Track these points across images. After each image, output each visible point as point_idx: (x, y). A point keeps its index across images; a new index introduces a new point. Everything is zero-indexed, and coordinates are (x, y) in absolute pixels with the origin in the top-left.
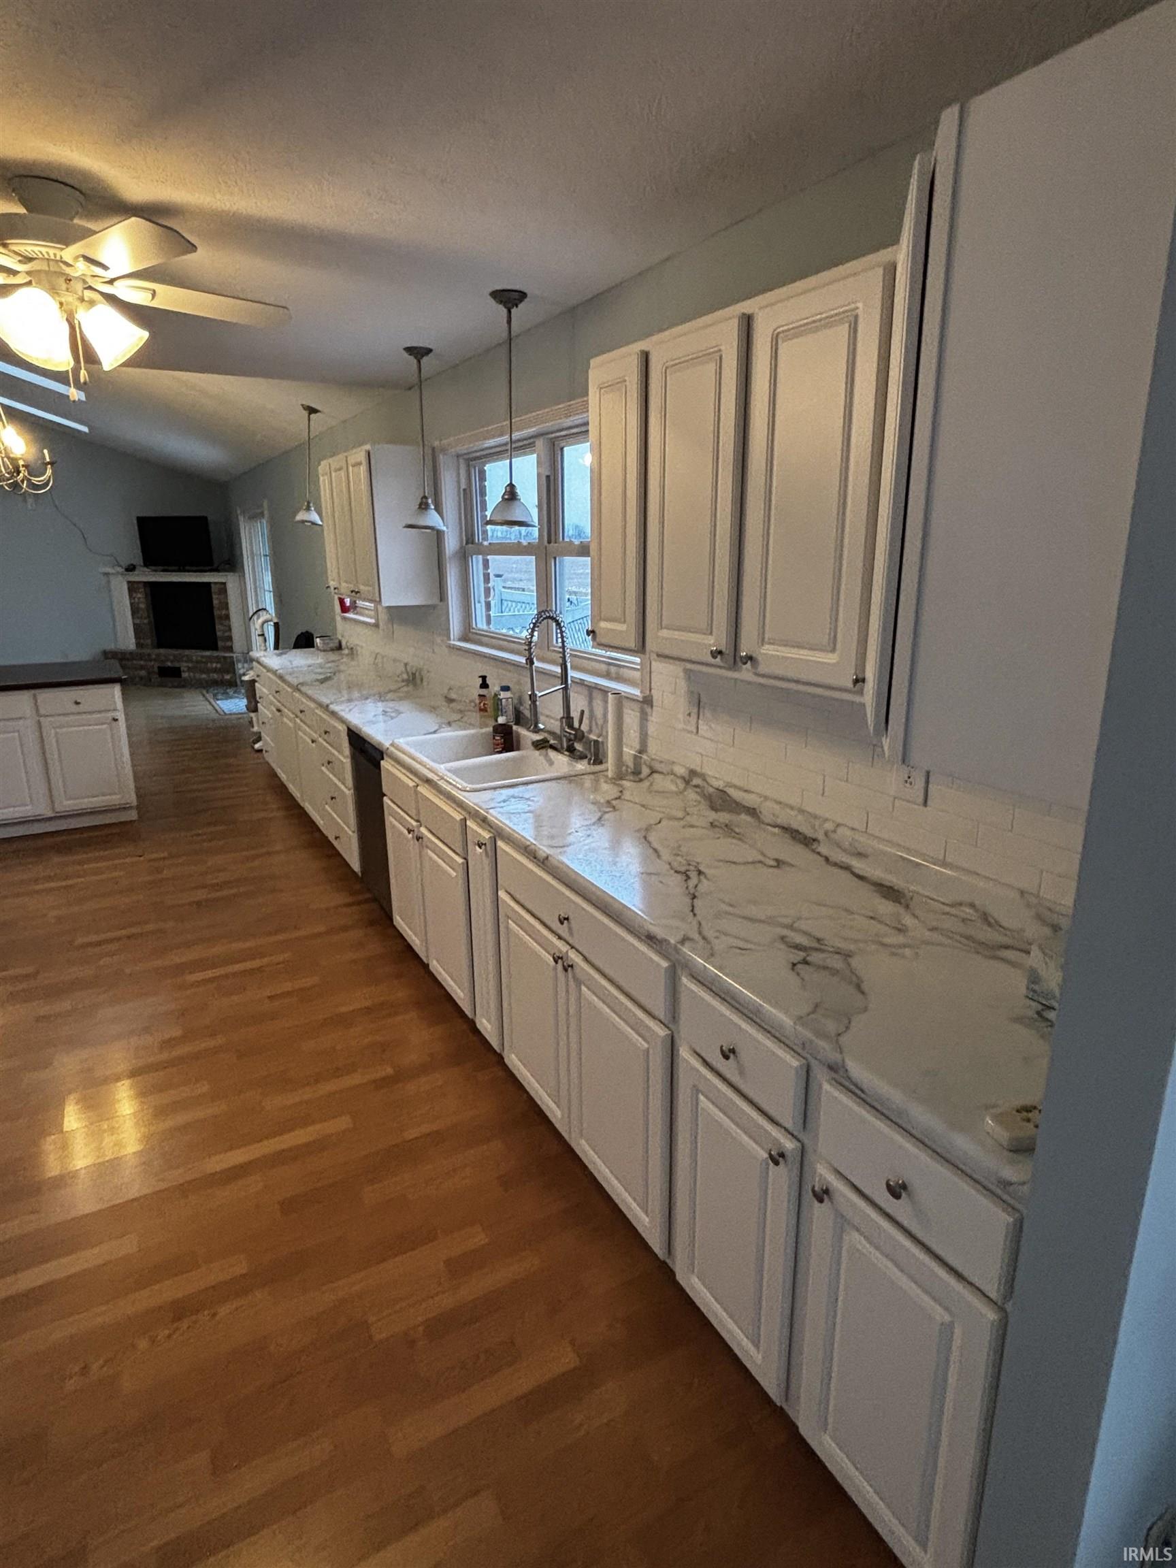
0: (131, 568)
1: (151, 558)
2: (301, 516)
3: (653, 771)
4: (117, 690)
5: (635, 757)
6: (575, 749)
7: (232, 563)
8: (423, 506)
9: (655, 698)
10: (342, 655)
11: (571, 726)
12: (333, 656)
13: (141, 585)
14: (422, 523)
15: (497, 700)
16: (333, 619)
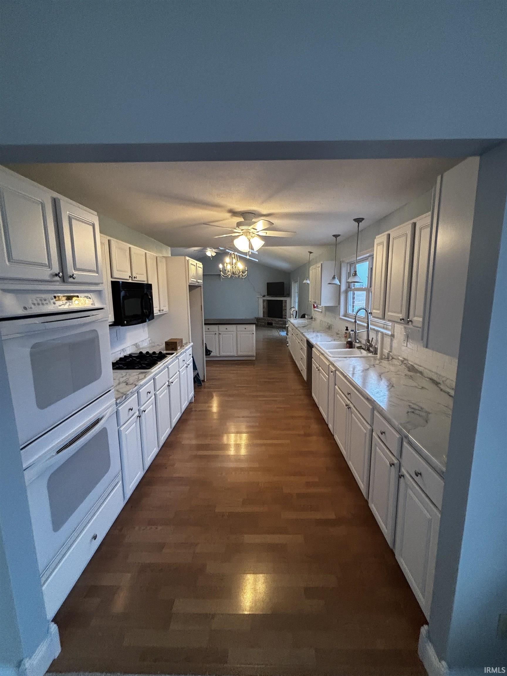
0: (264, 296)
1: (269, 294)
2: (305, 282)
3: (393, 358)
4: (254, 326)
5: (388, 353)
6: (370, 350)
7: (289, 295)
8: (334, 278)
9: (395, 335)
10: (312, 320)
11: (369, 342)
12: (309, 320)
13: (266, 301)
14: (334, 283)
15: (350, 334)
16: (311, 310)
